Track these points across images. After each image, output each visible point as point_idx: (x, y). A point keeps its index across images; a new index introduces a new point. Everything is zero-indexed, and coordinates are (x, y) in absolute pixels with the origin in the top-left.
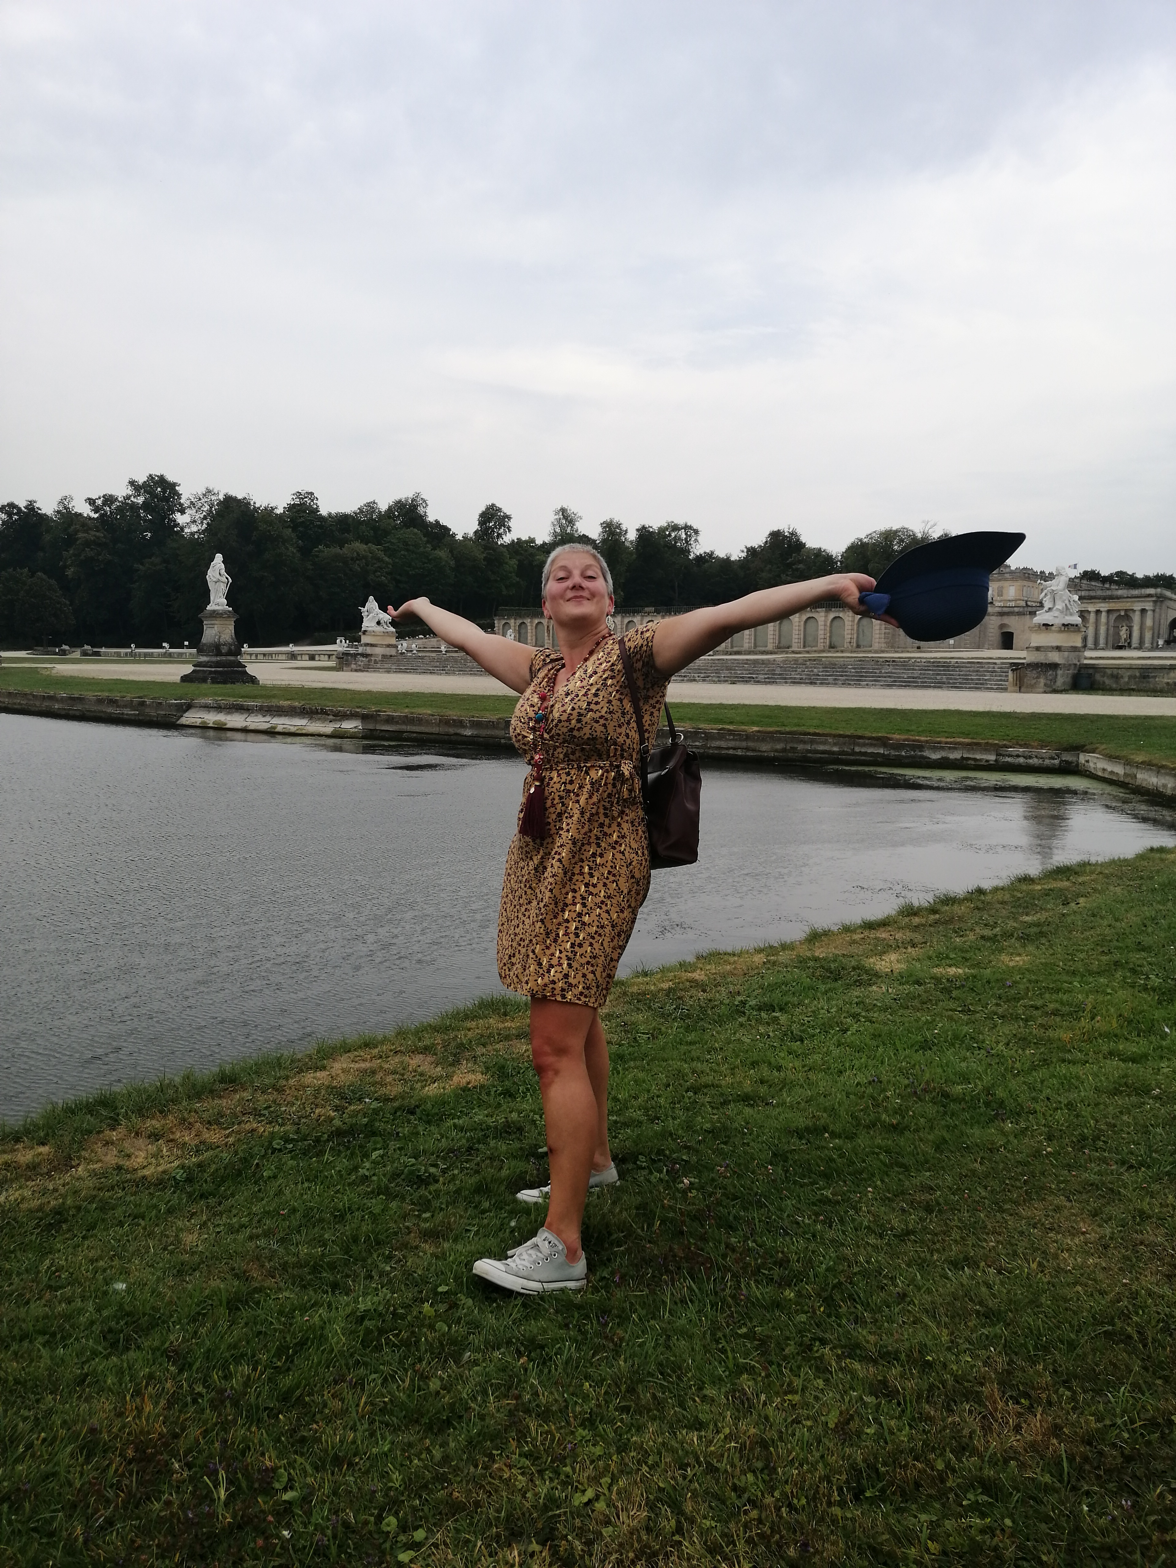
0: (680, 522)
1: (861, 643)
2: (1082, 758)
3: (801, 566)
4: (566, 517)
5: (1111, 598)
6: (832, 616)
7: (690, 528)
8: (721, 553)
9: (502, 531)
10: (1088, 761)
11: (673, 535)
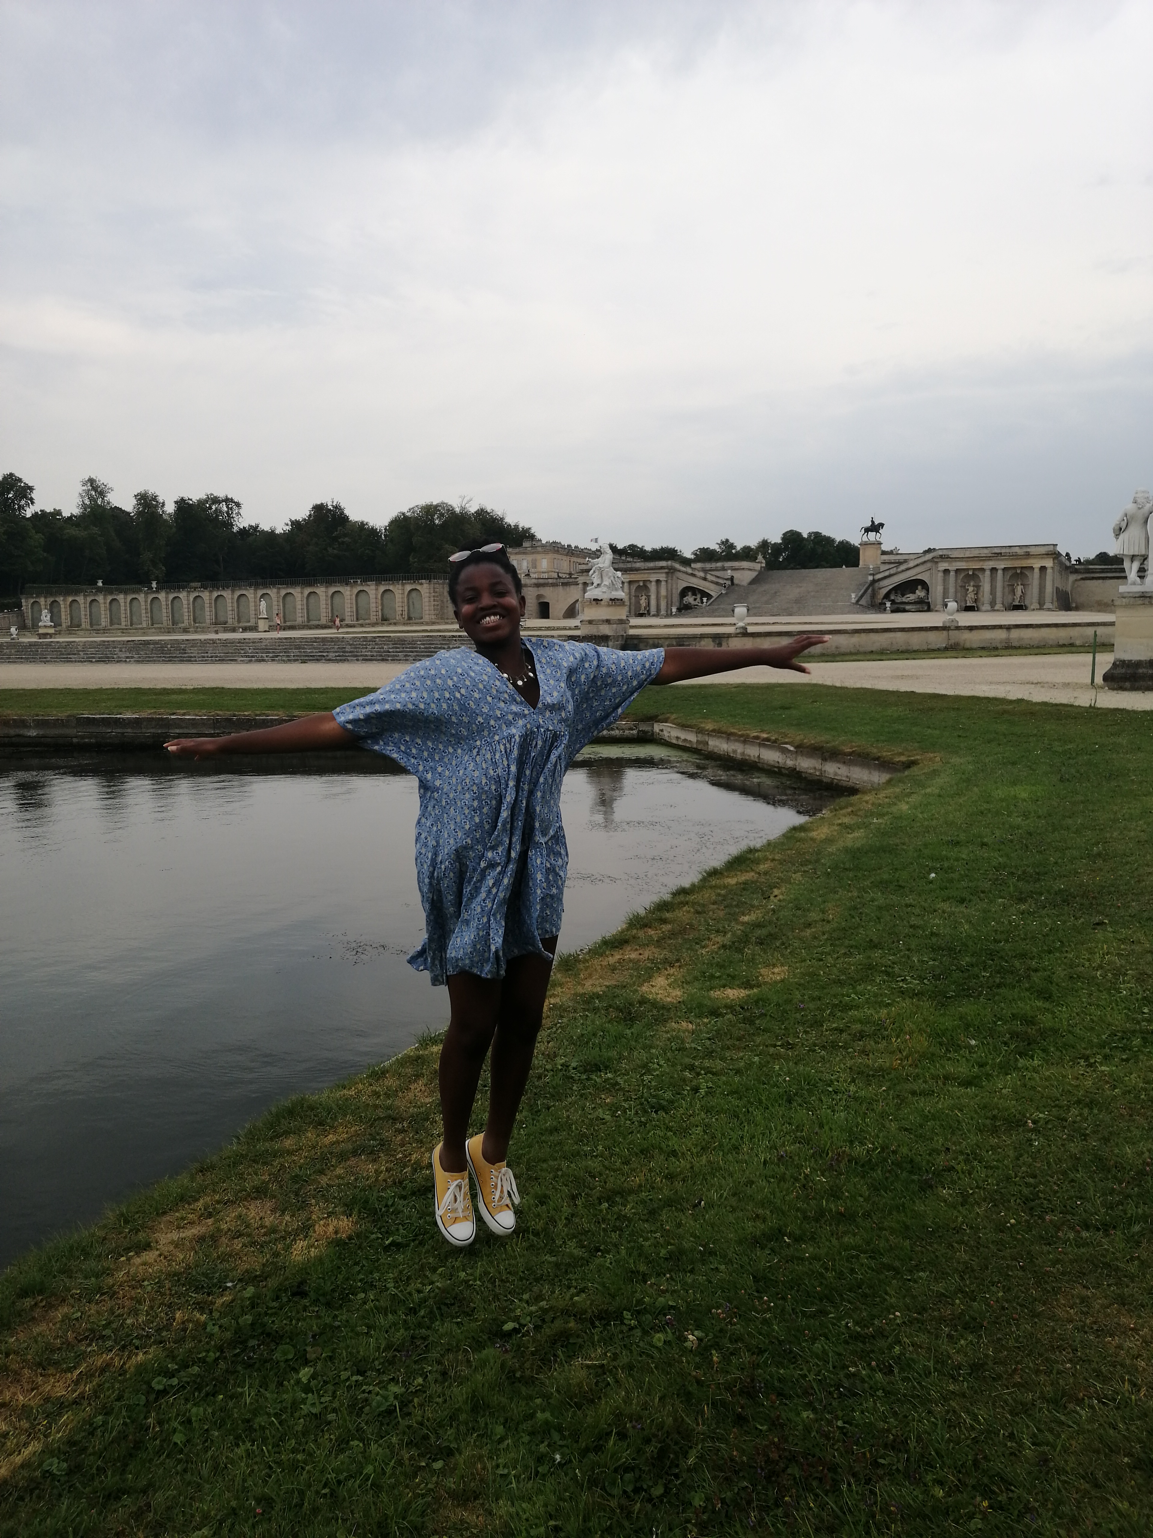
0: (221, 494)
1: (412, 615)
2: (657, 727)
3: (346, 539)
4: (95, 489)
5: (632, 570)
6: (382, 588)
7: (232, 500)
8: (265, 527)
9: (23, 502)
10: (662, 731)
11: (214, 507)
